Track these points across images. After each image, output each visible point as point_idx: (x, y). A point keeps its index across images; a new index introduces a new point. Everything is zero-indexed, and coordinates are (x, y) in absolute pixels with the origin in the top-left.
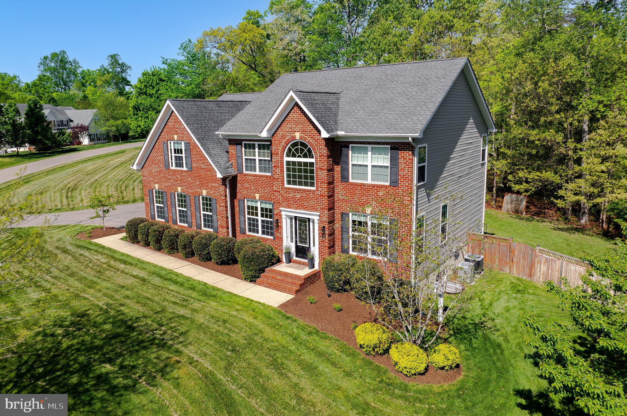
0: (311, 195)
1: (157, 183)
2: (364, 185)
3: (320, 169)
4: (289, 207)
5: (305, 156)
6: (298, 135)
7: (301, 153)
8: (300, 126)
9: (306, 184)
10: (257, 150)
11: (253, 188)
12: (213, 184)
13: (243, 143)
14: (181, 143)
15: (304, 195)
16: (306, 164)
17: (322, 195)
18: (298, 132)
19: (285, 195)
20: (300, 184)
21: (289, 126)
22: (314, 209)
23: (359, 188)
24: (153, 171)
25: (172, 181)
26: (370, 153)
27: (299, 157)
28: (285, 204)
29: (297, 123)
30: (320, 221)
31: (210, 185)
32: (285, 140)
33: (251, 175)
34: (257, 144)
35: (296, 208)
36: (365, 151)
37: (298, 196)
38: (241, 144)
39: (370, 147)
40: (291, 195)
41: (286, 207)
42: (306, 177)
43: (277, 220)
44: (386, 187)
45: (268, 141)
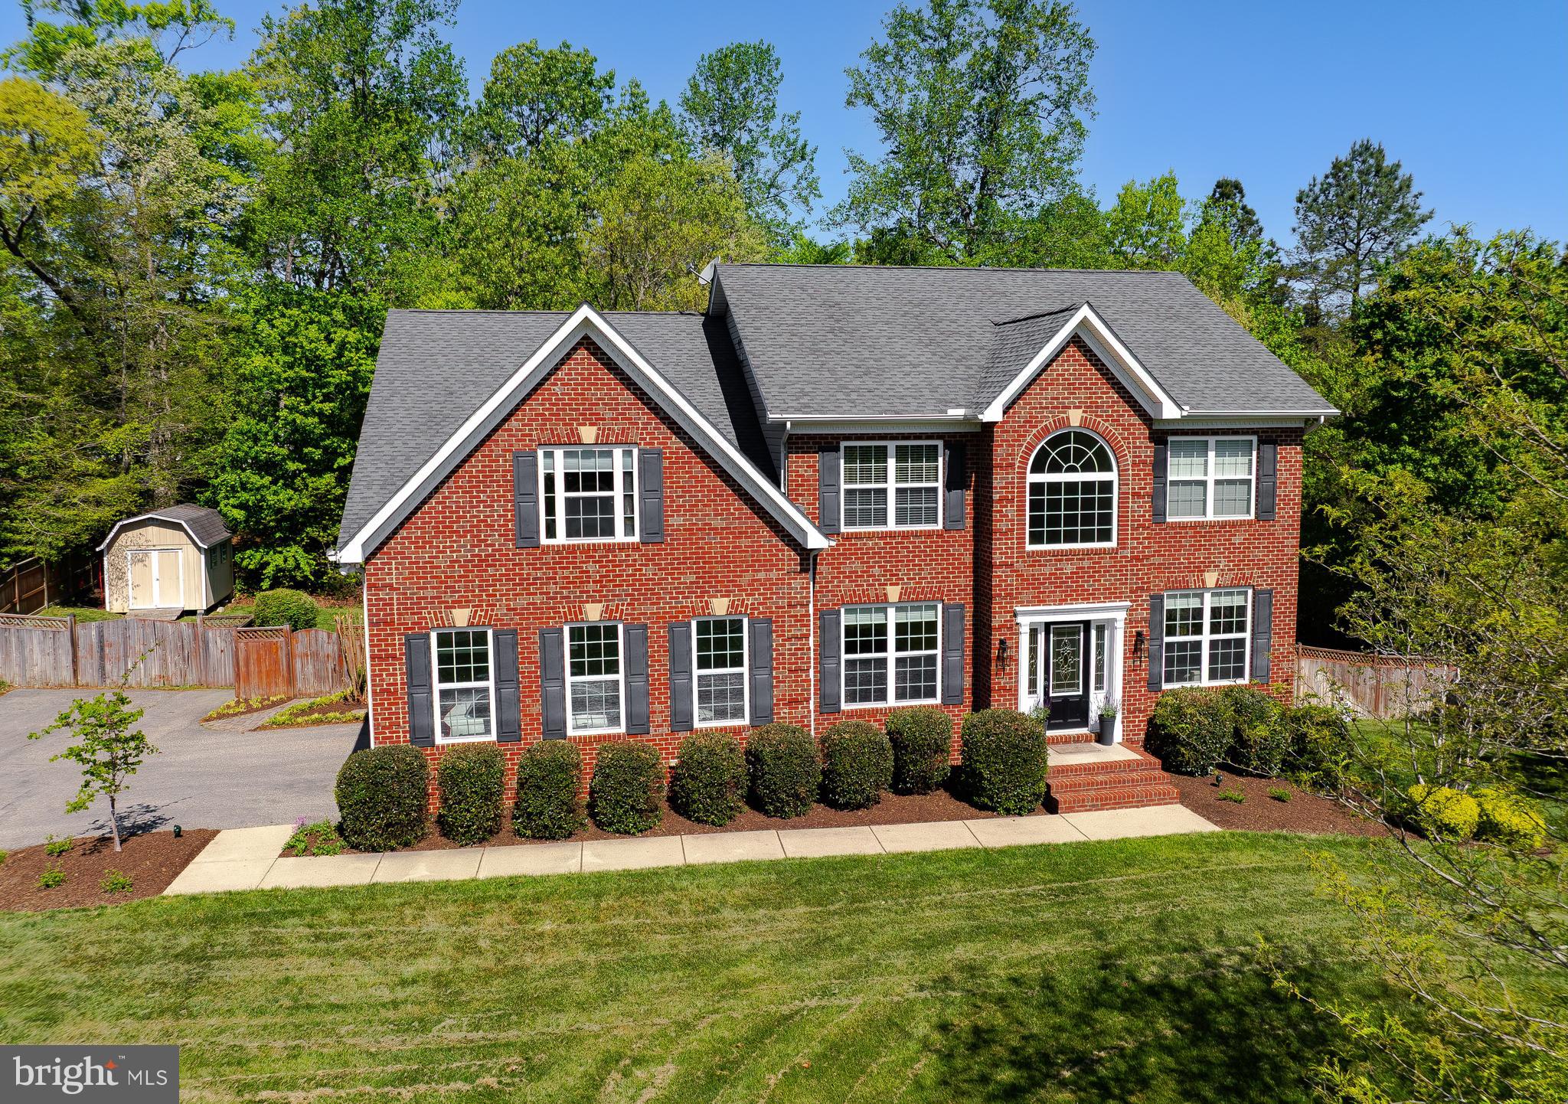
0: (1107, 562)
1: (459, 604)
2: (1202, 525)
3: (1134, 494)
4: (1041, 602)
5: (1088, 467)
6: (1075, 417)
7: (1076, 461)
8: (1082, 395)
9: (1087, 537)
10: (892, 463)
11: (876, 571)
12: (761, 575)
13: (843, 444)
14: (610, 454)
15: (1086, 564)
16: (1088, 486)
17: (1137, 558)
18: (1076, 407)
19: (1028, 572)
20: (1071, 537)
21: (1051, 393)
22: (1112, 594)
23: (1191, 532)
24: (442, 562)
25: (552, 588)
26: (1211, 454)
27: (1072, 469)
28: (1027, 595)
29: (1071, 387)
30: (1129, 622)
31: (747, 577)
32: (1034, 431)
33: (870, 536)
34: (891, 446)
35: (1062, 601)
36: (1203, 449)
37: (1069, 569)
38: (837, 449)
39: (1212, 440)
40: (1047, 570)
41: (1029, 603)
42: (1088, 520)
43: (1002, 642)
44: (1250, 523)
45: (939, 436)
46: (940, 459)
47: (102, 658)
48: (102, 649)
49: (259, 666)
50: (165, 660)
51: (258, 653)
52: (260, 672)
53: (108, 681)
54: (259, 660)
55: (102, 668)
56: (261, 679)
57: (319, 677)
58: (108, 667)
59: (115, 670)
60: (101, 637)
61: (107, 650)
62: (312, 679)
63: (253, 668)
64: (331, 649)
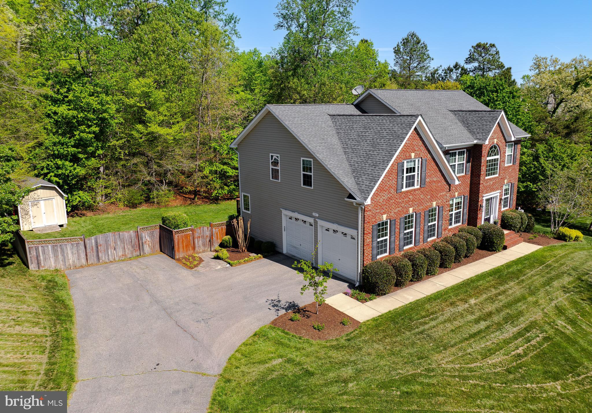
0: (497, 180)
1: (384, 213)
4: (487, 193)
5: (495, 155)
9: (494, 174)
10: (457, 156)
13: (450, 152)
14: (415, 161)
15: (494, 181)
17: (502, 178)
19: (485, 185)
20: (491, 174)
22: (497, 189)
24: (381, 200)
25: (403, 205)
28: (486, 190)
30: (500, 196)
34: (457, 151)
35: (490, 192)
37: (492, 183)
40: (488, 184)
43: (481, 205)
44: (511, 166)
45: (465, 148)
46: (465, 154)
47: (97, 251)
48: (97, 248)
49: (183, 244)
50: (124, 248)
51: (182, 239)
52: (183, 247)
53: (101, 261)
54: (183, 242)
55: (98, 255)
56: (183, 249)
57: (204, 245)
58: (100, 255)
59: (103, 256)
60: (96, 242)
61: (99, 248)
62: (201, 246)
63: (181, 245)
64: (208, 233)
